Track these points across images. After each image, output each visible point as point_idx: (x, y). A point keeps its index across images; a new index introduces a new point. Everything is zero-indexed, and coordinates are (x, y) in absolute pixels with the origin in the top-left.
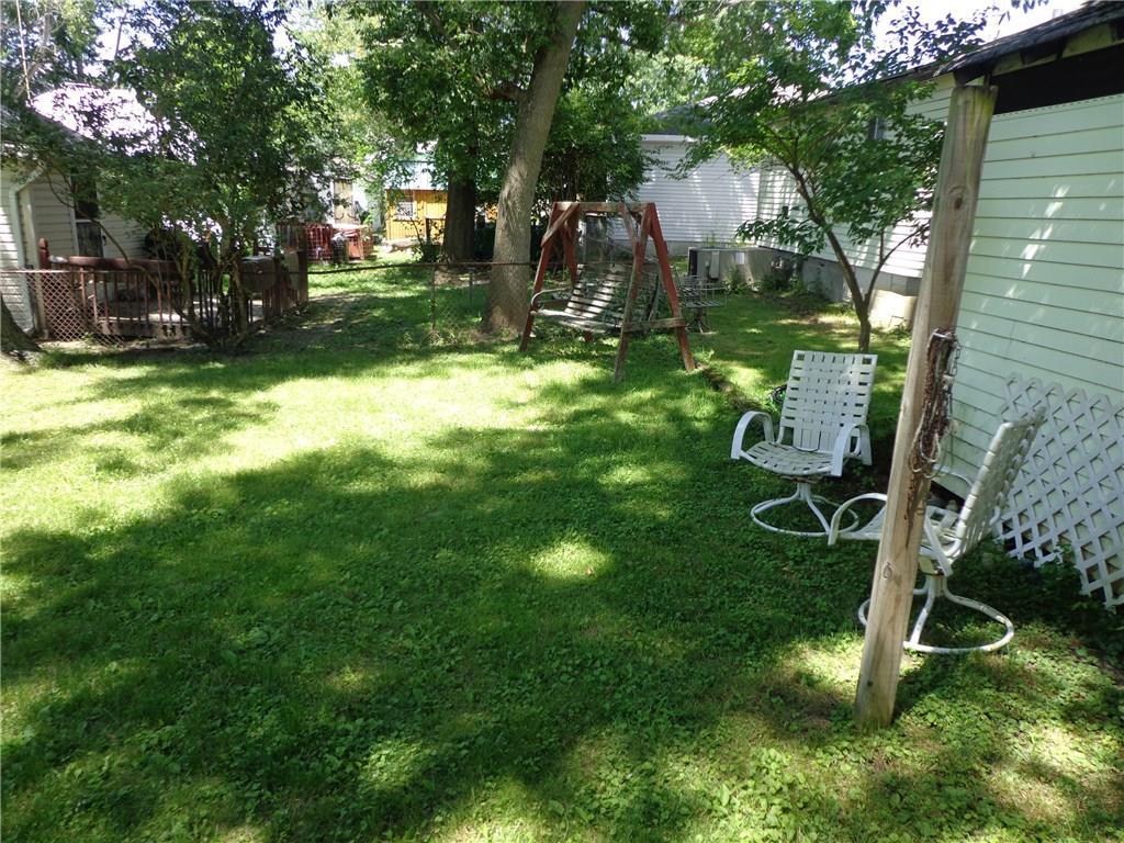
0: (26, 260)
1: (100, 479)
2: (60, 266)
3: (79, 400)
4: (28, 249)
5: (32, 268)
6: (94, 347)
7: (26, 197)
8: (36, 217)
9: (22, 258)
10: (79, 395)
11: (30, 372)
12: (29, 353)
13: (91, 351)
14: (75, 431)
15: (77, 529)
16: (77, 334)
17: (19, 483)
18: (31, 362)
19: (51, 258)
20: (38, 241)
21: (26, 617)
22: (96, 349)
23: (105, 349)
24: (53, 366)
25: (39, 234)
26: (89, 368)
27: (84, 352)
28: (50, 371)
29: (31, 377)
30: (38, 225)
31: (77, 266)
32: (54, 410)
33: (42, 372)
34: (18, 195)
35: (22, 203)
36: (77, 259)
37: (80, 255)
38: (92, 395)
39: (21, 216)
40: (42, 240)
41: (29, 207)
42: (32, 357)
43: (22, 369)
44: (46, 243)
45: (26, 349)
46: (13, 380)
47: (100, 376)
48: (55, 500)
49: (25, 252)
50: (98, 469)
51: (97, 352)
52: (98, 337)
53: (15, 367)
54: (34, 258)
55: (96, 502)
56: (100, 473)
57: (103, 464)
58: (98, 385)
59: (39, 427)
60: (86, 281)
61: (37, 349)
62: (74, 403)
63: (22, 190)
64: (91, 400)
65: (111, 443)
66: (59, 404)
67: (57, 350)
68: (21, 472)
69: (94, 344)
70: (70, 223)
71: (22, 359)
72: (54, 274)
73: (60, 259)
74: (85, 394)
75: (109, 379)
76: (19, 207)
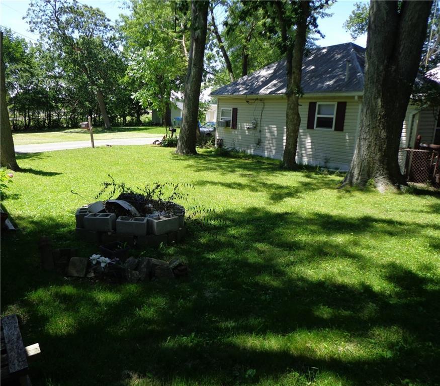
0: (409, 145)
1: (430, 251)
2: (424, 148)
3: (422, 211)
4: (412, 140)
5: (410, 148)
6: (430, 188)
7: (417, 117)
8: (419, 125)
9: (407, 144)
10: (423, 209)
11: (401, 193)
12: (402, 186)
13: (429, 189)
14: (419, 225)
15: (416, 271)
16: (424, 180)
17: (392, 242)
18: (402, 190)
19: (421, 144)
20: (417, 136)
21: (391, 302)
22: (432, 189)
23: (436, 189)
24: (411, 193)
25: (418, 133)
26: (428, 197)
27: (426, 189)
28: (410, 195)
29: (402, 197)
30: (419, 129)
31: (432, 149)
32: (409, 213)
33: (406, 195)
34: (414, 116)
35: (415, 119)
36: (433, 146)
37: (434, 144)
38: (429, 210)
39: (412, 125)
40: (419, 136)
41: (417, 121)
42: (403, 188)
43: (398, 192)
44: (420, 137)
45: (402, 184)
46: (393, 196)
47: (433, 202)
48: (407, 254)
49: (410, 141)
50: (430, 246)
51: (432, 190)
52: (433, 184)
53: (395, 191)
54: (413, 144)
55: (427, 262)
56: (430, 248)
57: (432, 245)
58: (432, 206)
59: (403, 220)
60: (435, 156)
61: (407, 185)
62: (419, 212)
63: (416, 114)
64: (428, 212)
65: (436, 235)
66: (412, 211)
67: (413, 186)
68: (393, 237)
69: (430, 186)
70: (433, 129)
71: (399, 188)
72: (421, 152)
73: (425, 145)
74: (425, 209)
75: (437, 204)
76: (413, 121)
